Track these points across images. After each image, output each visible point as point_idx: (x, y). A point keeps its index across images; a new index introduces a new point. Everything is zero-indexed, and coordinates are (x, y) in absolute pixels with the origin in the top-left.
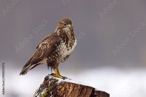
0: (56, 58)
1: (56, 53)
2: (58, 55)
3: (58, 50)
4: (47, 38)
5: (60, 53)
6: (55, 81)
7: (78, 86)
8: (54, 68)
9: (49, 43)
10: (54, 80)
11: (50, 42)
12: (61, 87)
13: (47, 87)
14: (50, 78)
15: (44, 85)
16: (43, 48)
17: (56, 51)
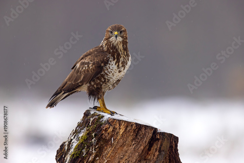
0: (101, 83)
1: (103, 76)
2: (105, 79)
3: (104, 72)
4: (89, 54)
5: (108, 76)
6: (99, 118)
7: (132, 126)
8: (98, 99)
9: (91, 61)
10: (97, 116)
11: (94, 60)
12: (107, 126)
13: (87, 127)
14: (92, 112)
15: (83, 123)
16: (82, 68)
17: (102, 73)
